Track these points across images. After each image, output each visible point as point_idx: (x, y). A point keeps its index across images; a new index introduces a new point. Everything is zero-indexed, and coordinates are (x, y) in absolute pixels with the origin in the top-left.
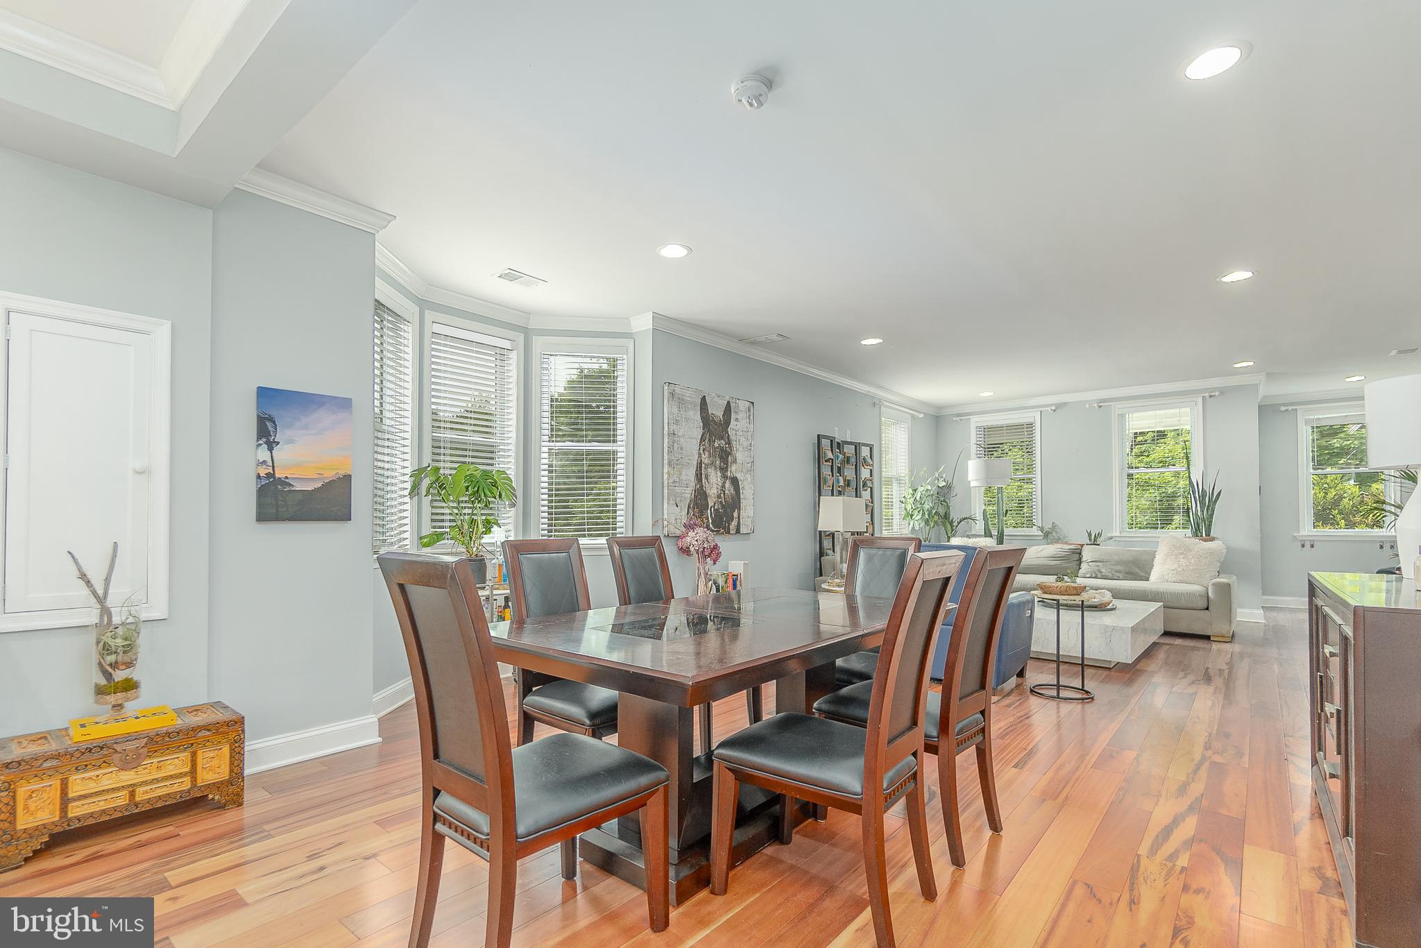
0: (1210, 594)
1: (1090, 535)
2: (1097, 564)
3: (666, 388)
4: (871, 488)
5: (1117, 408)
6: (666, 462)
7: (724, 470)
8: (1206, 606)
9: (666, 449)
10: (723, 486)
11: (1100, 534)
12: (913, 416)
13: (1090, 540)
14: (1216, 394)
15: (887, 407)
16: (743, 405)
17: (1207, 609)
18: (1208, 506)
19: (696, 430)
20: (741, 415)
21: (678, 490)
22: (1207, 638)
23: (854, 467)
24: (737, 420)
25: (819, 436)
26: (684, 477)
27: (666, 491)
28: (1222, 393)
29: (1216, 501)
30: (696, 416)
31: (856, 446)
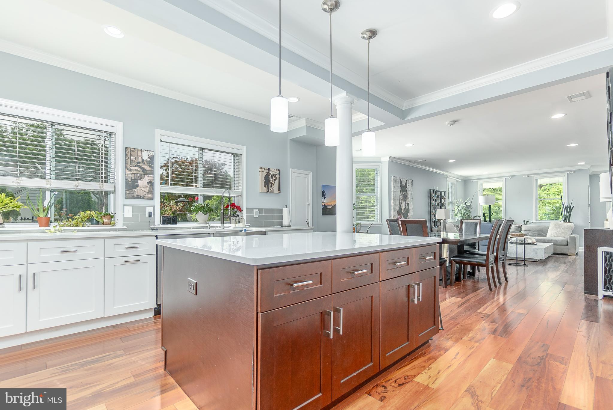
0: (568, 240)
1: (524, 222)
2: (527, 231)
3: (392, 177)
4: (445, 206)
5: (535, 177)
6: (392, 199)
7: (405, 201)
8: (566, 244)
9: (392, 195)
10: (405, 206)
11: (528, 222)
12: (457, 180)
13: (524, 223)
14: (572, 172)
15: (449, 178)
16: (410, 181)
17: (567, 245)
18: (569, 211)
19: (399, 189)
20: (410, 184)
21: (395, 207)
22: (567, 255)
23: (440, 199)
24: (408, 186)
25: (430, 189)
26: (396, 203)
27: (392, 207)
28: (574, 172)
29: (572, 210)
30: (399, 185)
31: (440, 192)
